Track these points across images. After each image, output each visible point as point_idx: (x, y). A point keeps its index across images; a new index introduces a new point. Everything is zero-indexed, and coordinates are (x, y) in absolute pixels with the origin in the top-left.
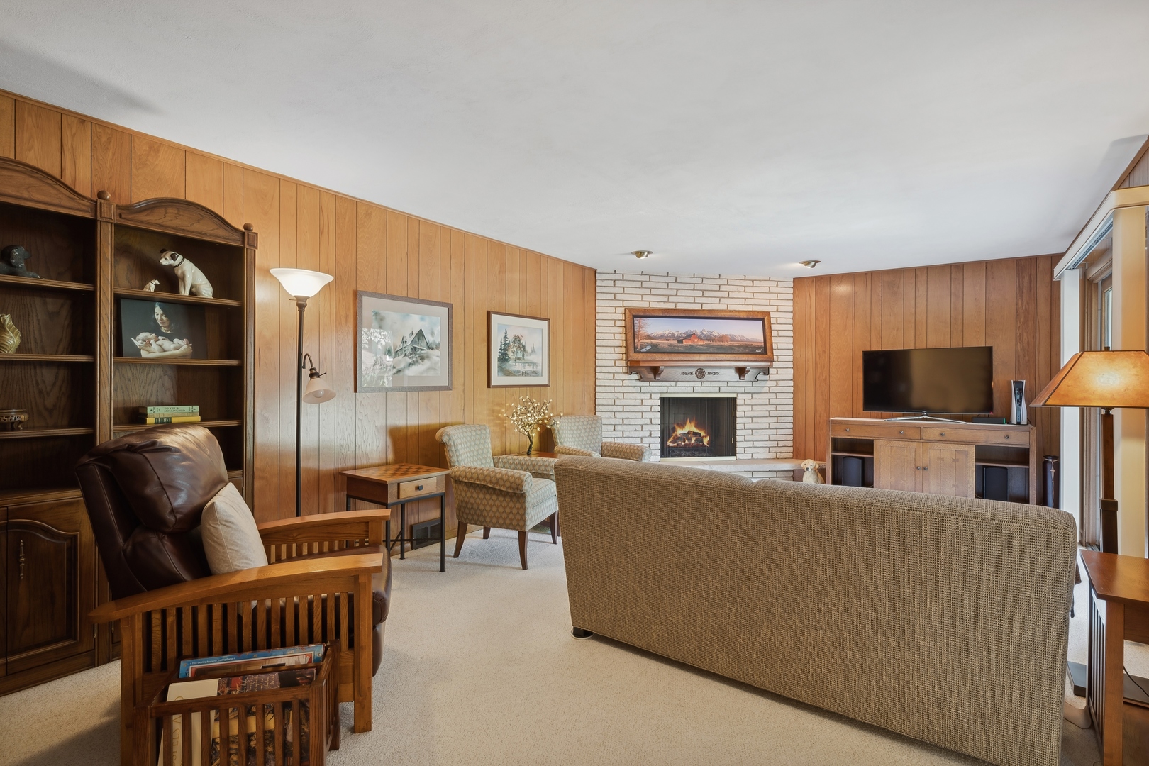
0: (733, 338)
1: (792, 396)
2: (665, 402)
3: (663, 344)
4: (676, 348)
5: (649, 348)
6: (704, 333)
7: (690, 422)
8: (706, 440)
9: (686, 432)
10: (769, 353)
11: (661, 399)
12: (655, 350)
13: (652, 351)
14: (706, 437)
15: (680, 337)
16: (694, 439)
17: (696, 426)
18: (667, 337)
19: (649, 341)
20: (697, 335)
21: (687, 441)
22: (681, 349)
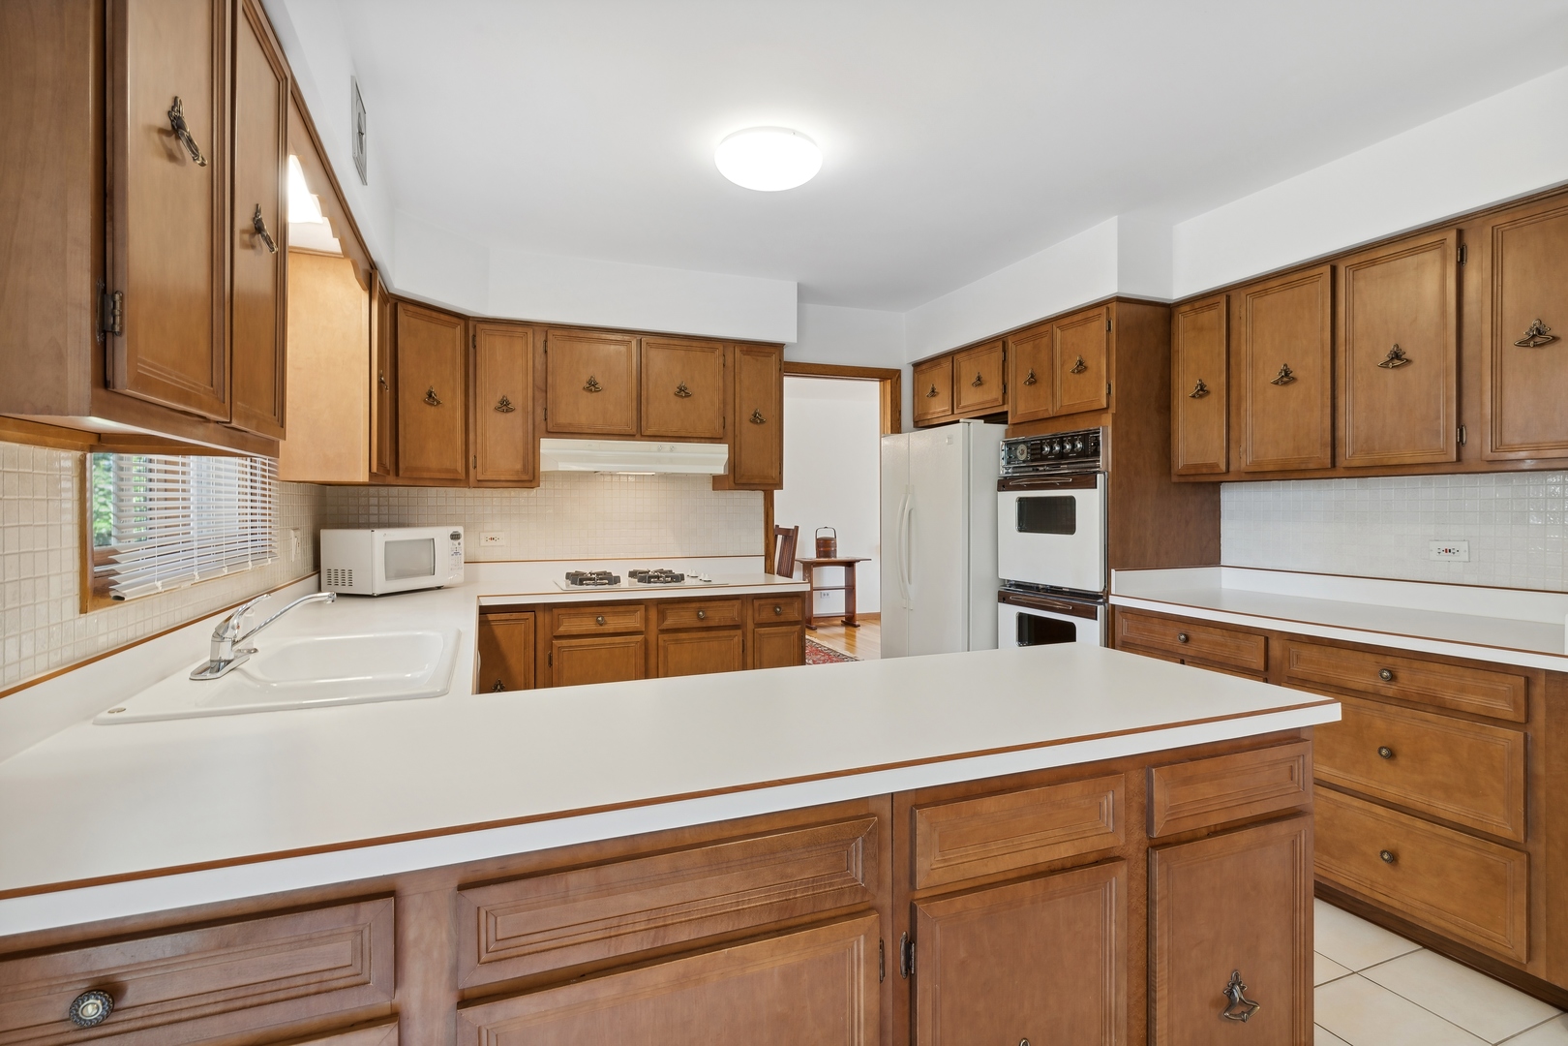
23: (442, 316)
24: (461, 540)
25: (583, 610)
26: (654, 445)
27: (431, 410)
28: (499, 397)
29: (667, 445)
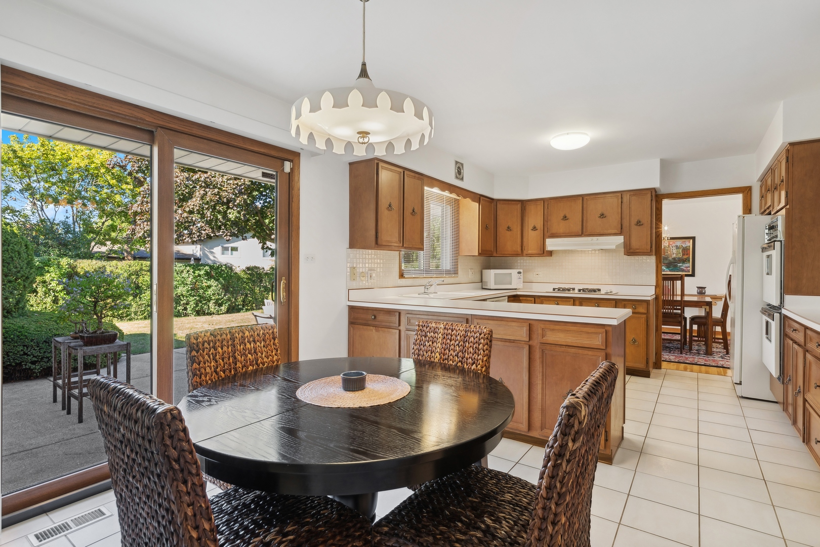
23: (513, 202)
24: (522, 274)
25: (550, 299)
26: (589, 238)
27: (509, 233)
28: (533, 226)
29: (595, 238)
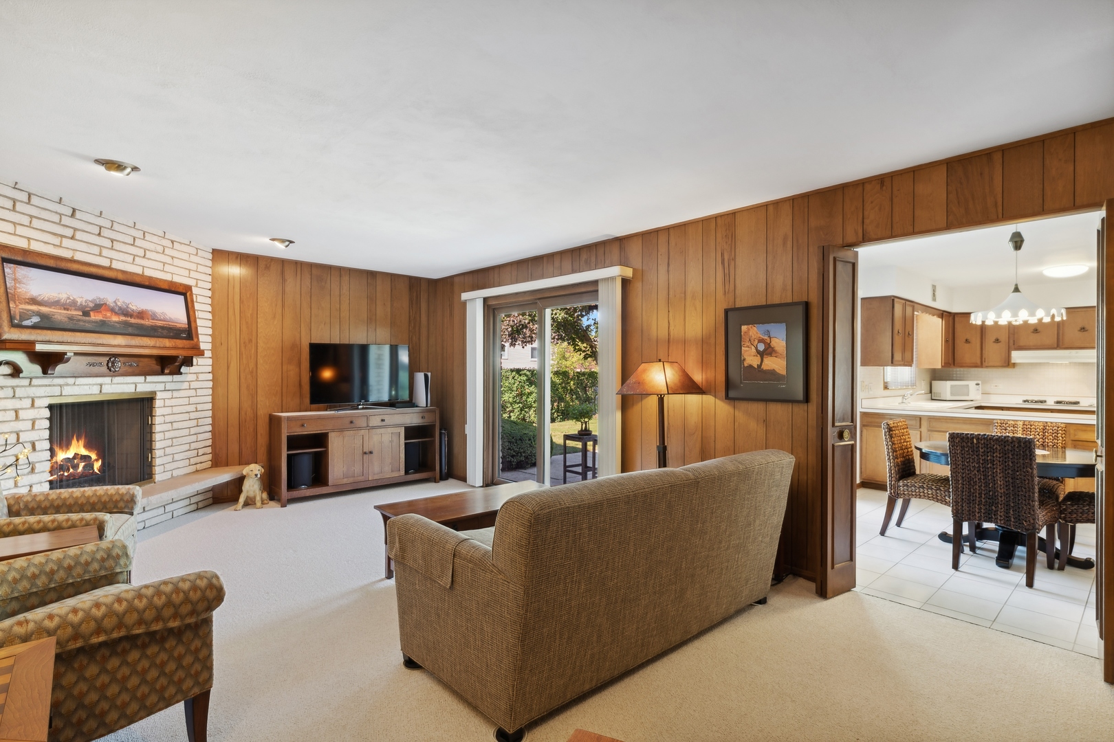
0: (154, 316)
1: (210, 392)
2: (56, 410)
3: (59, 315)
4: (81, 323)
5: (35, 319)
6: (119, 303)
7: (78, 441)
8: (97, 466)
9: (71, 457)
10: (195, 340)
11: (51, 407)
12: (46, 324)
13: (42, 325)
14: (97, 460)
15: (86, 307)
16: (82, 465)
17: (87, 446)
18: (66, 304)
19: (34, 308)
20: (109, 306)
21: (71, 470)
22: (88, 326)
